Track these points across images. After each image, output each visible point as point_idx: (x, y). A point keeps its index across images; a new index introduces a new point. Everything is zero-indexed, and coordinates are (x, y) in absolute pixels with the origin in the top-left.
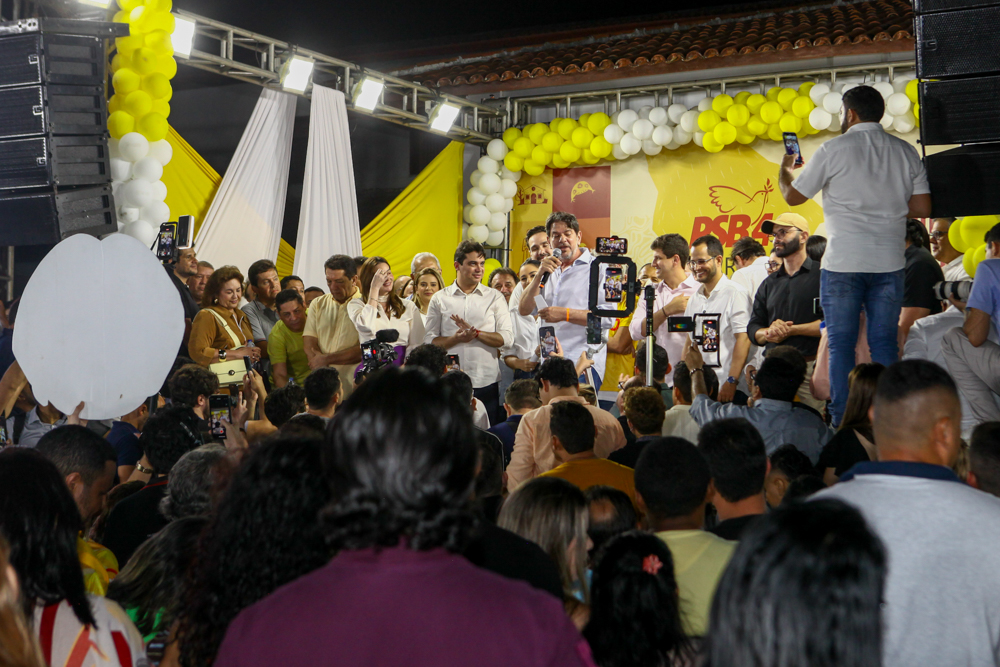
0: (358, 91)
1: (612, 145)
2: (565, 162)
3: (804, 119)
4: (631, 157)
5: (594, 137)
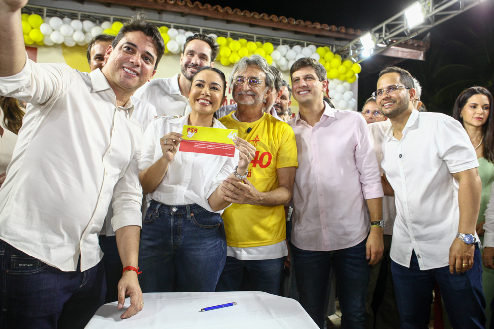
1: (44, 36)
4: (56, 46)
5: (32, 28)
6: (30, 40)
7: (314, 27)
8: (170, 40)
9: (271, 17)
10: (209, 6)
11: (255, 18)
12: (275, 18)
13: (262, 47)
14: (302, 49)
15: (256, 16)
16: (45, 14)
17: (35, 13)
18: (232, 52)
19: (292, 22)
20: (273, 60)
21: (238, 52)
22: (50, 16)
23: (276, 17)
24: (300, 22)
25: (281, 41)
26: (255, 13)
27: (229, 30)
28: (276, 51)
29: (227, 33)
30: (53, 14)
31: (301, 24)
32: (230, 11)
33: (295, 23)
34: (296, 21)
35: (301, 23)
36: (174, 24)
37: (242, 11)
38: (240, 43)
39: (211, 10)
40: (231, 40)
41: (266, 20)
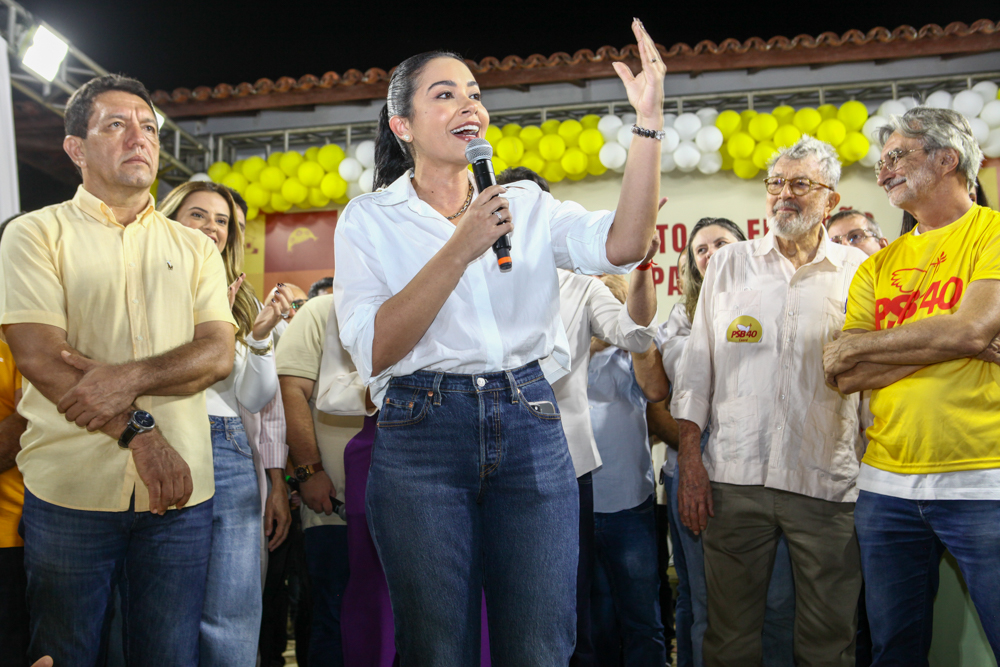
0: (28, 43)
1: (348, 183)
2: (287, 203)
3: (592, 156)
5: (326, 173)
6: (323, 197)
7: (978, 33)
8: (604, 143)
9: (846, 37)
10: (685, 47)
11: (805, 48)
12: (856, 36)
13: (835, 117)
14: (953, 98)
15: (806, 44)
16: (349, 137)
17: (333, 142)
18: (757, 142)
19: (907, 35)
20: (871, 144)
21: (772, 140)
22: (357, 140)
23: (859, 33)
24: (930, 30)
25: (894, 89)
26: (802, 36)
27: (751, 91)
28: (873, 119)
29: (746, 97)
30: (364, 136)
31: (934, 35)
32: (736, 46)
33: (915, 35)
34: (918, 29)
35: (935, 32)
36: (614, 104)
37: (766, 39)
38: (776, 116)
39: (690, 54)
40: (751, 113)
41: (836, 48)
